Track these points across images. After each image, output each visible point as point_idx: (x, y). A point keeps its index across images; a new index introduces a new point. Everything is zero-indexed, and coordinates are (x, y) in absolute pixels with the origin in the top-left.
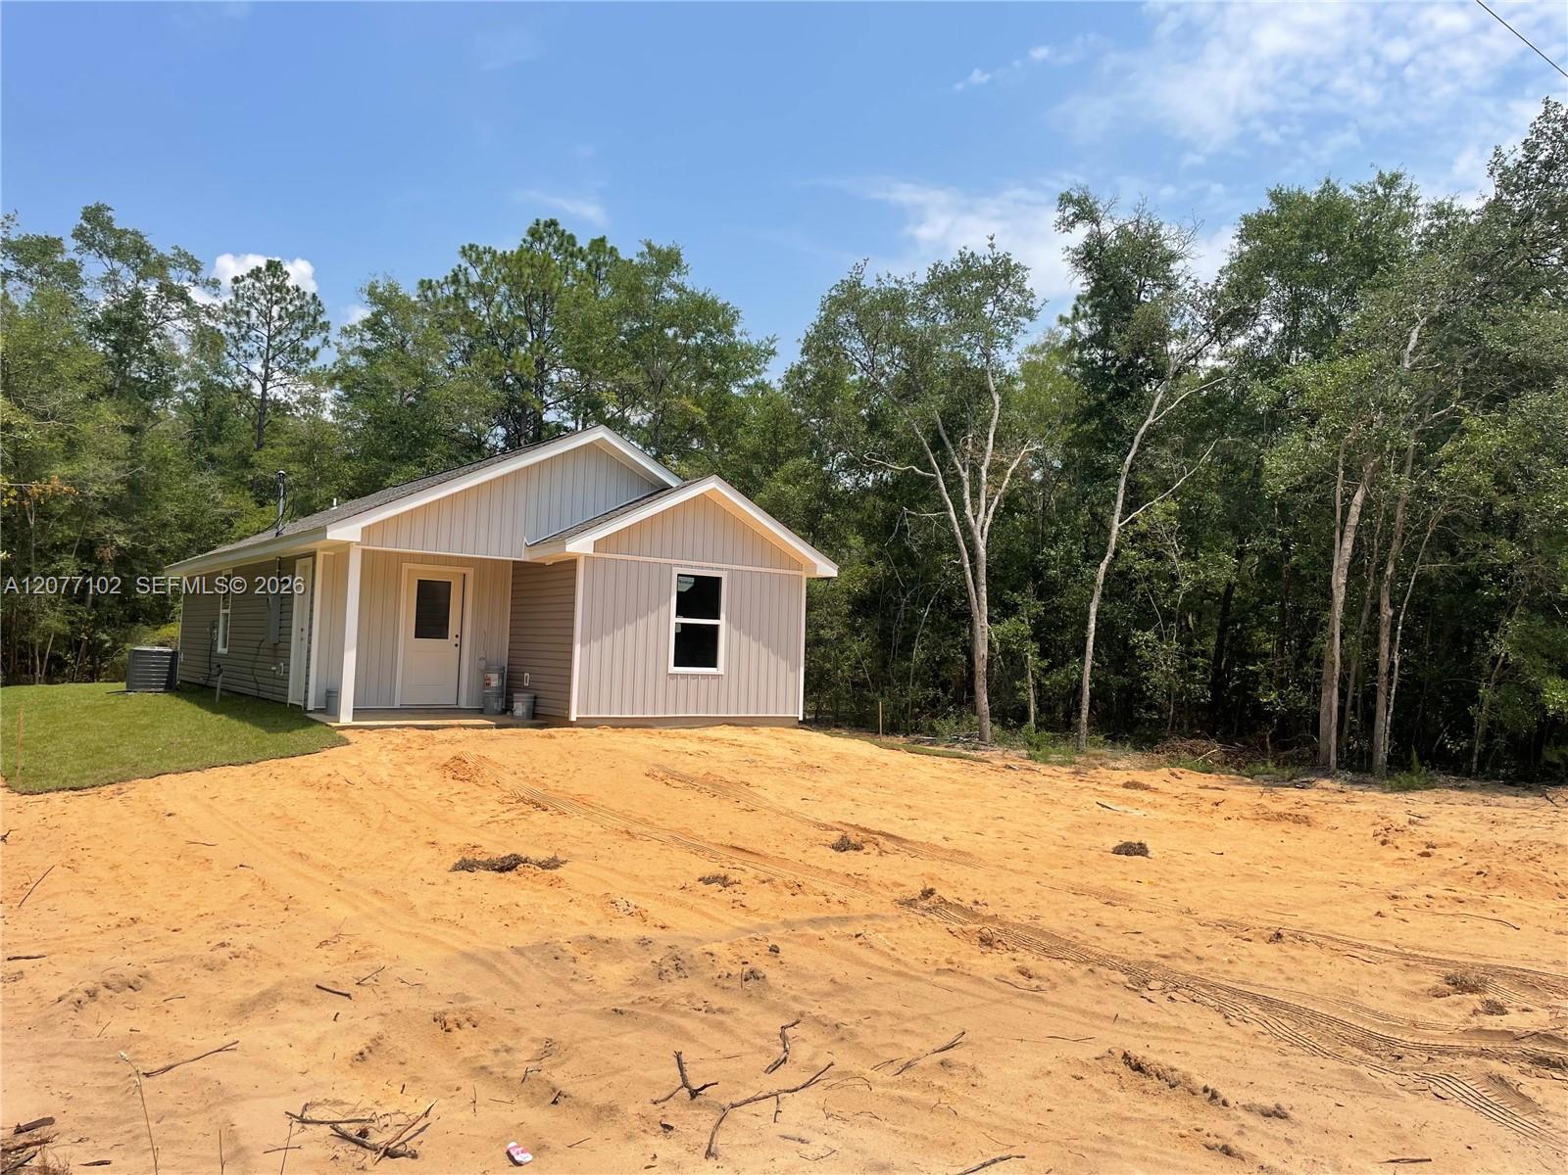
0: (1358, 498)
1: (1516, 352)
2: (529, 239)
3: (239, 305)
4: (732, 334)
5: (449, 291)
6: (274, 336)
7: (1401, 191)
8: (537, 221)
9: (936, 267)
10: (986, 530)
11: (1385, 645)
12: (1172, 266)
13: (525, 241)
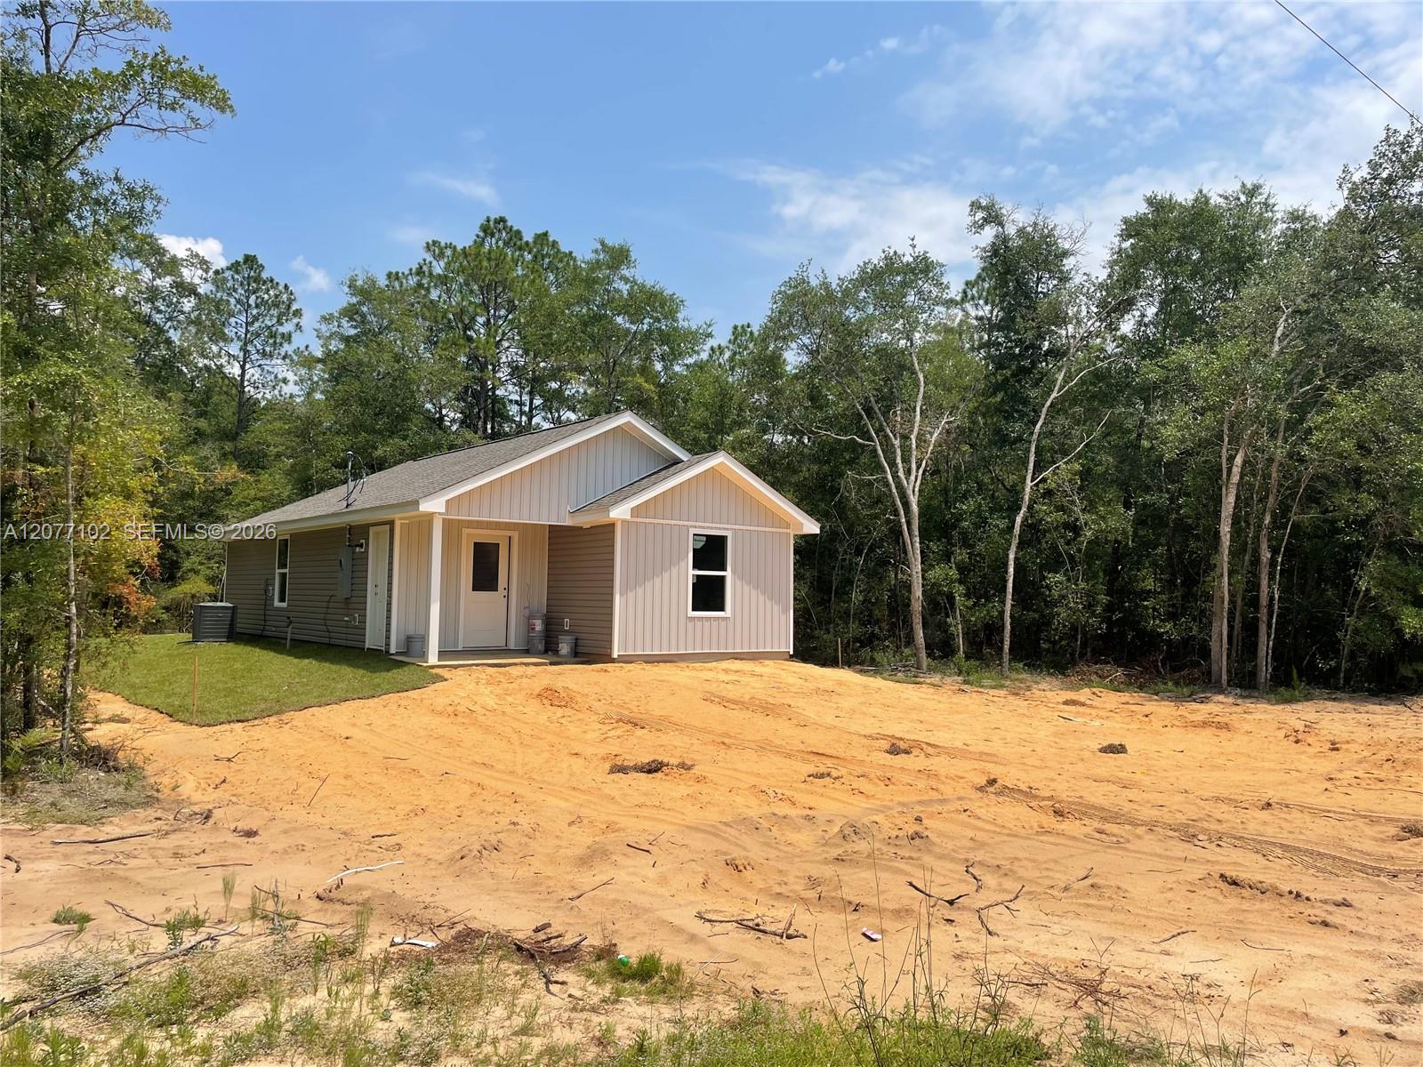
0: (1239, 460)
1: (1372, 339)
2: (482, 234)
3: (219, 295)
4: (676, 320)
5: (413, 281)
6: (253, 323)
7: (1261, 199)
8: (488, 218)
9: (865, 263)
10: (917, 489)
11: (1264, 582)
12: (1065, 261)
13: (478, 236)
